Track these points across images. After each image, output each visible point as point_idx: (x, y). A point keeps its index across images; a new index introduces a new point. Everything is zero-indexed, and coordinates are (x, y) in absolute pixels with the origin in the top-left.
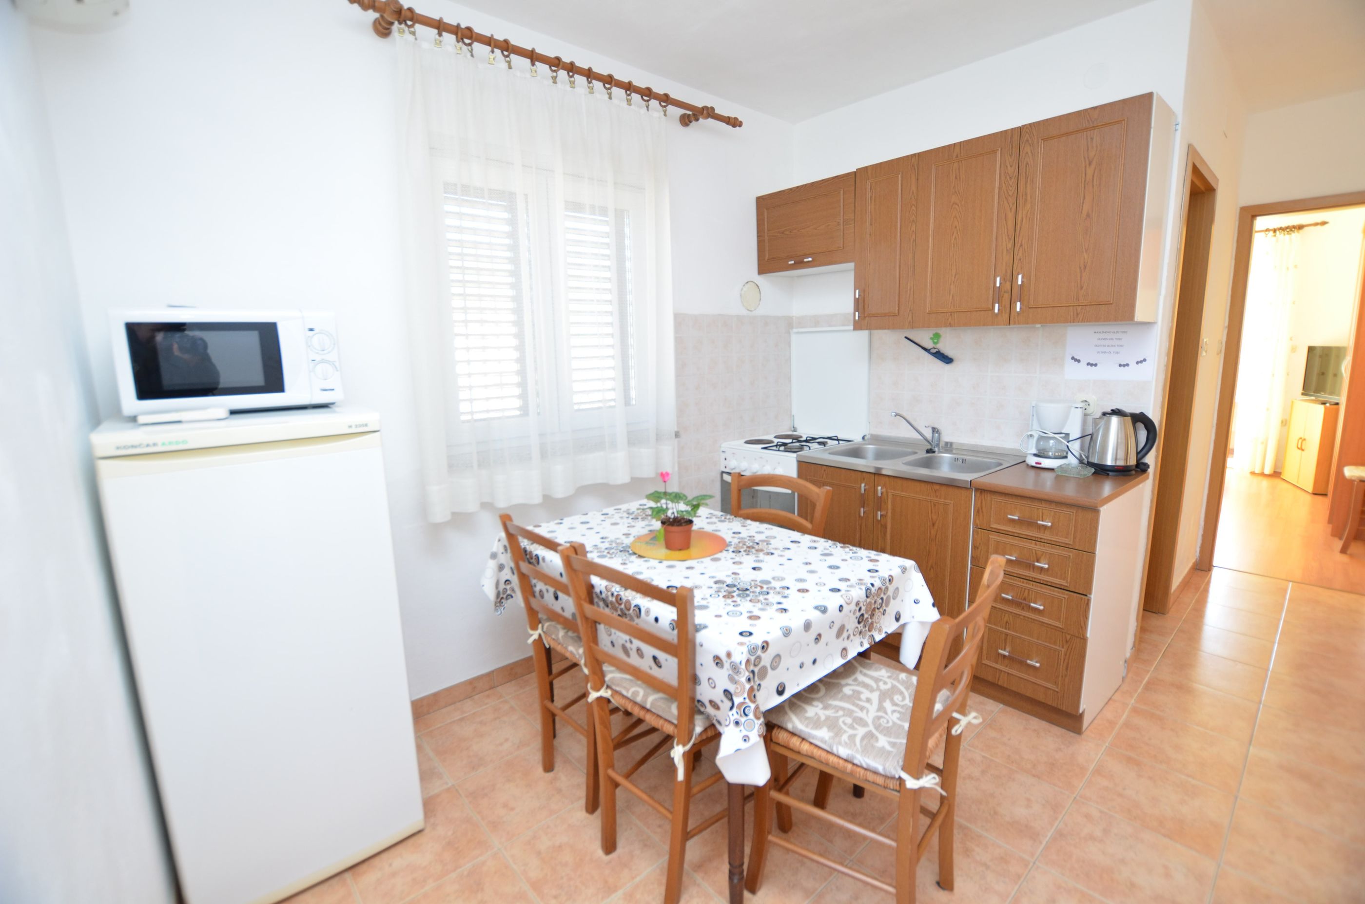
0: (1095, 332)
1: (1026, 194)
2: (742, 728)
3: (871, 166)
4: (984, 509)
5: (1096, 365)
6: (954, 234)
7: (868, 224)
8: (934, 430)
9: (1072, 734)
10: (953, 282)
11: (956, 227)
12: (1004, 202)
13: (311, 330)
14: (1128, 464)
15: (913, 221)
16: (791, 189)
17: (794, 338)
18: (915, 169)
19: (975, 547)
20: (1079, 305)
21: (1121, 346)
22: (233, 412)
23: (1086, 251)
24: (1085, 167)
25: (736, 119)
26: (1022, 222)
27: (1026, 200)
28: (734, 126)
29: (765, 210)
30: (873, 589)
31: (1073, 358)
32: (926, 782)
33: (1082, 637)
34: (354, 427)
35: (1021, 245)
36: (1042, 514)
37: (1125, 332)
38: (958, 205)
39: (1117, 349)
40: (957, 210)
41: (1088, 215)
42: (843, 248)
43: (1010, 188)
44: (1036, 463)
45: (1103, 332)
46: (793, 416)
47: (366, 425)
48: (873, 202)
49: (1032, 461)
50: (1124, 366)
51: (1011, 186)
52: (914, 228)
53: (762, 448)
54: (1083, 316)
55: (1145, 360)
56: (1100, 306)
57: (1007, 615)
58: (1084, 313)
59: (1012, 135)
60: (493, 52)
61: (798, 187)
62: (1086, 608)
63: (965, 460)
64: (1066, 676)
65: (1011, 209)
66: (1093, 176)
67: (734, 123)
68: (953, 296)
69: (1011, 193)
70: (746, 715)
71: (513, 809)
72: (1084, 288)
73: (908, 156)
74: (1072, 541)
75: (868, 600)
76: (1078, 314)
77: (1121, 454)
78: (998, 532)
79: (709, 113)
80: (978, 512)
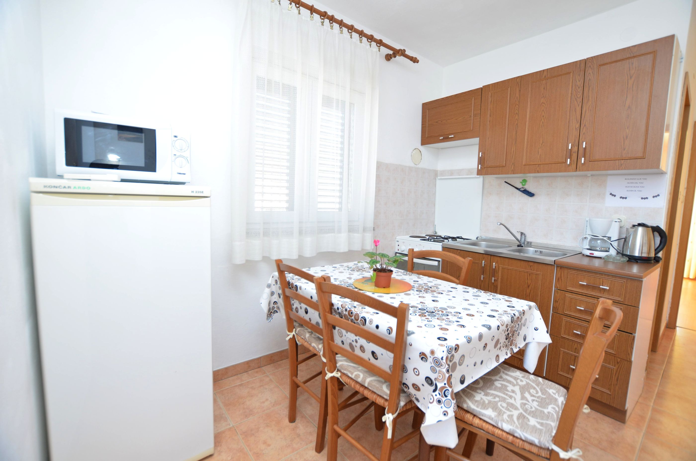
0: (626, 179)
1: (589, 97)
2: (443, 405)
3: (491, 84)
4: (562, 278)
5: (626, 198)
6: (542, 120)
7: (488, 116)
8: (522, 234)
9: (619, 423)
10: (541, 147)
11: (543, 116)
12: (574, 101)
13: (176, 137)
14: (650, 256)
15: (517, 113)
16: (443, 98)
17: (438, 182)
18: (518, 85)
19: (555, 301)
20: (623, 160)
21: (643, 187)
22: (123, 180)
23: (628, 128)
24: (628, 80)
25: (416, 58)
26: (586, 111)
27: (588, 100)
28: (414, 62)
29: (427, 111)
30: (515, 317)
31: (611, 194)
32: (573, 454)
33: (629, 360)
34: (195, 192)
35: (585, 126)
36: (603, 282)
37: (645, 179)
38: (545, 104)
39: (639, 189)
40: (544, 106)
41: (629, 107)
42: (473, 130)
43: (578, 93)
44: (590, 254)
45: (631, 179)
46: (435, 225)
47: (202, 192)
48: (492, 104)
49: (588, 253)
50: (645, 198)
51: (579, 92)
52: (517, 117)
53: (420, 240)
54: (625, 166)
55: (658, 195)
56: (637, 160)
57: (576, 344)
58: (626, 164)
59: (580, 64)
60: (291, 4)
61: (447, 97)
62: (632, 341)
63: (542, 251)
64: (616, 385)
65: (579, 105)
66: (633, 85)
67: (414, 60)
68: (540, 155)
69: (579, 96)
70: (446, 396)
71: (269, 445)
72: (626, 149)
73: (514, 78)
74: (623, 299)
75: (512, 324)
76: (621, 165)
77: (645, 249)
78: (572, 292)
79: (402, 53)
80: (558, 279)
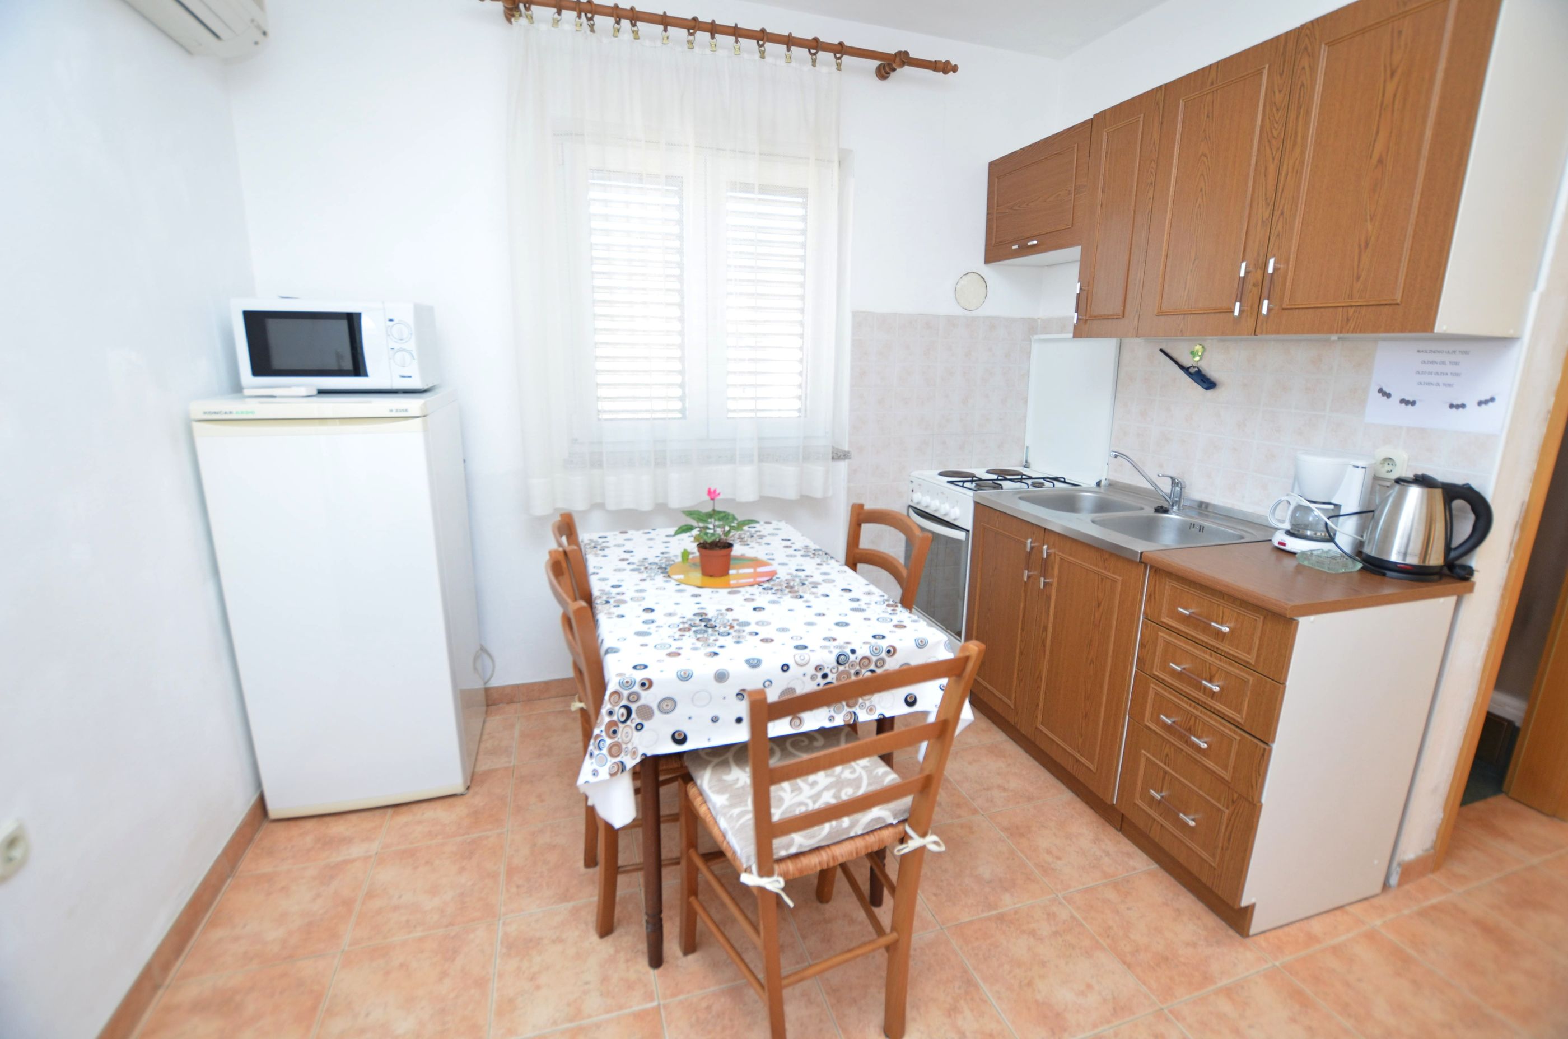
0: (1419, 351)
1: (1296, 133)
3: (1110, 108)
4: (1157, 595)
5: (1413, 403)
6: (1198, 202)
7: (1100, 191)
8: (1174, 482)
9: (1231, 932)
10: (1191, 271)
11: (1201, 190)
12: (1265, 147)
13: (391, 320)
14: (1427, 564)
15: (1151, 183)
16: (1023, 149)
17: (1036, 348)
18: (1159, 108)
20: (1351, 306)
21: (1457, 375)
22: (322, 392)
23: (1371, 219)
24: (1385, 81)
25: (948, 62)
26: (1287, 174)
27: (1295, 143)
28: (945, 72)
29: (996, 179)
30: (852, 657)
31: (1380, 391)
34: (394, 411)
35: (1282, 213)
36: (1223, 612)
37: (1466, 353)
38: (1207, 158)
39: (1448, 379)
40: (1205, 163)
41: (1380, 161)
42: (1072, 226)
43: (1276, 125)
44: (1280, 543)
45: (1431, 351)
46: (1027, 447)
47: (406, 411)
48: (1108, 159)
49: (1279, 537)
50: (1458, 407)
51: (1277, 123)
52: (1151, 194)
53: (949, 482)
54: (1356, 322)
55: (1492, 399)
56: (1382, 307)
58: (1357, 319)
59: (1286, 43)
60: (618, 22)
61: (1031, 145)
63: (1203, 527)
64: (1227, 849)
65: (1273, 159)
66: (1395, 95)
67: (946, 68)
68: (1189, 291)
69: (1275, 133)
70: (600, 749)
72: (1361, 279)
73: (1152, 91)
74: (1254, 660)
75: (841, 668)
76: (1348, 320)
77: (1416, 547)
78: (1170, 629)
79: (903, 59)
80: (1150, 596)
